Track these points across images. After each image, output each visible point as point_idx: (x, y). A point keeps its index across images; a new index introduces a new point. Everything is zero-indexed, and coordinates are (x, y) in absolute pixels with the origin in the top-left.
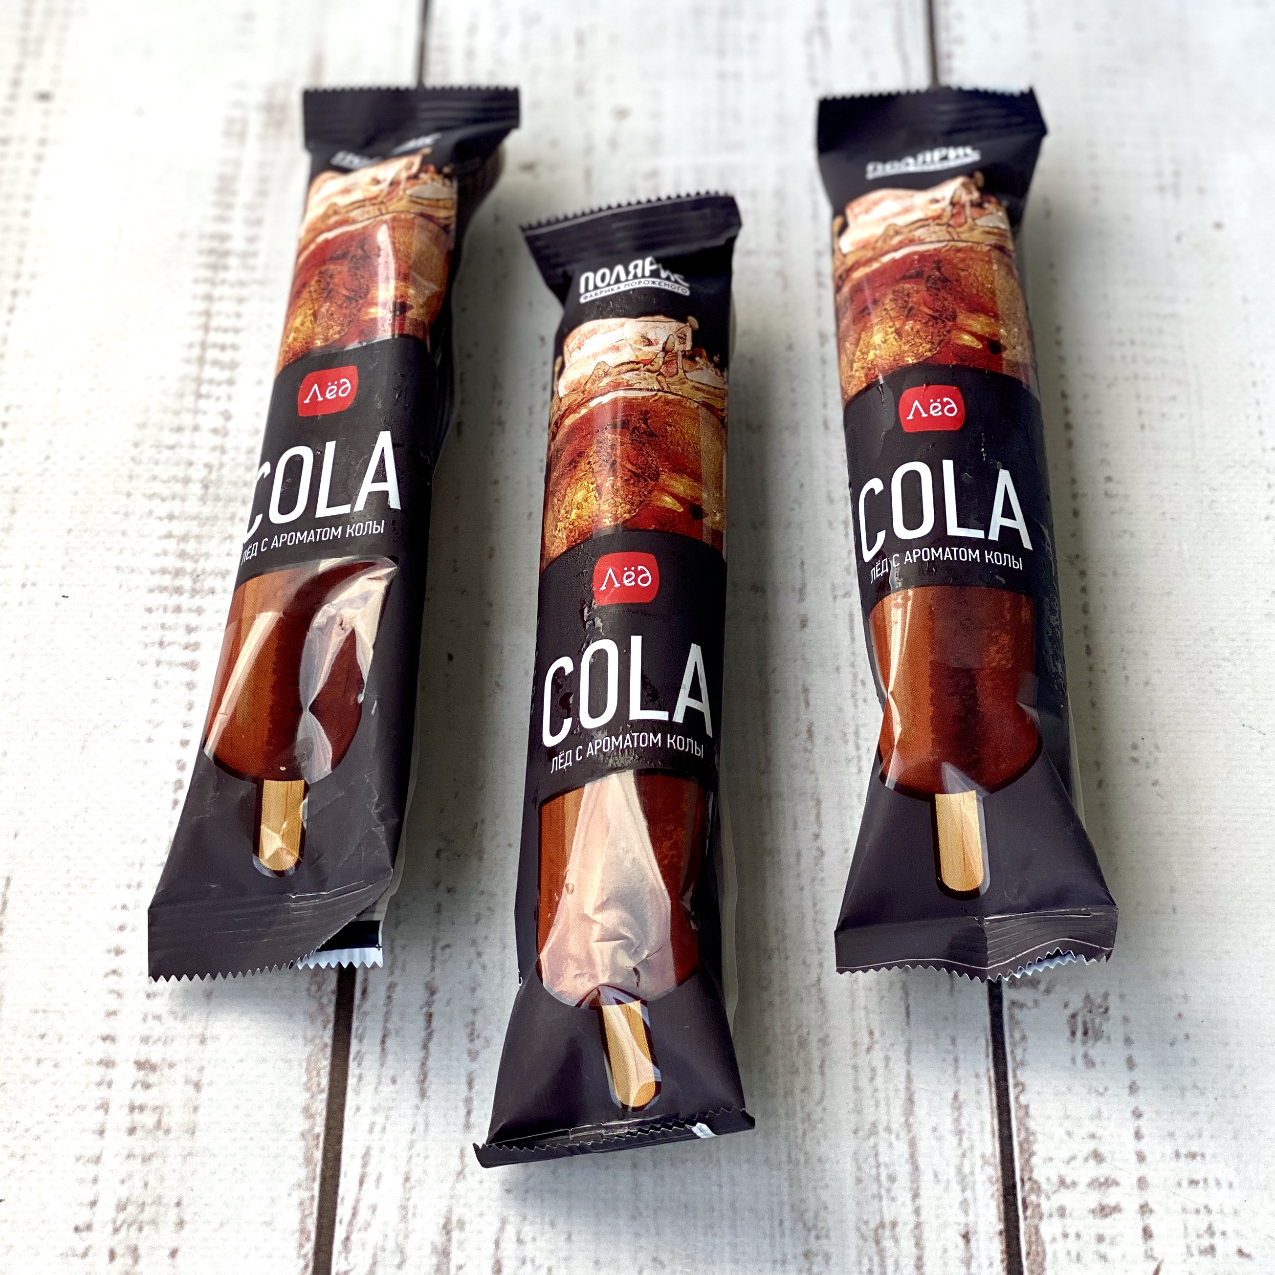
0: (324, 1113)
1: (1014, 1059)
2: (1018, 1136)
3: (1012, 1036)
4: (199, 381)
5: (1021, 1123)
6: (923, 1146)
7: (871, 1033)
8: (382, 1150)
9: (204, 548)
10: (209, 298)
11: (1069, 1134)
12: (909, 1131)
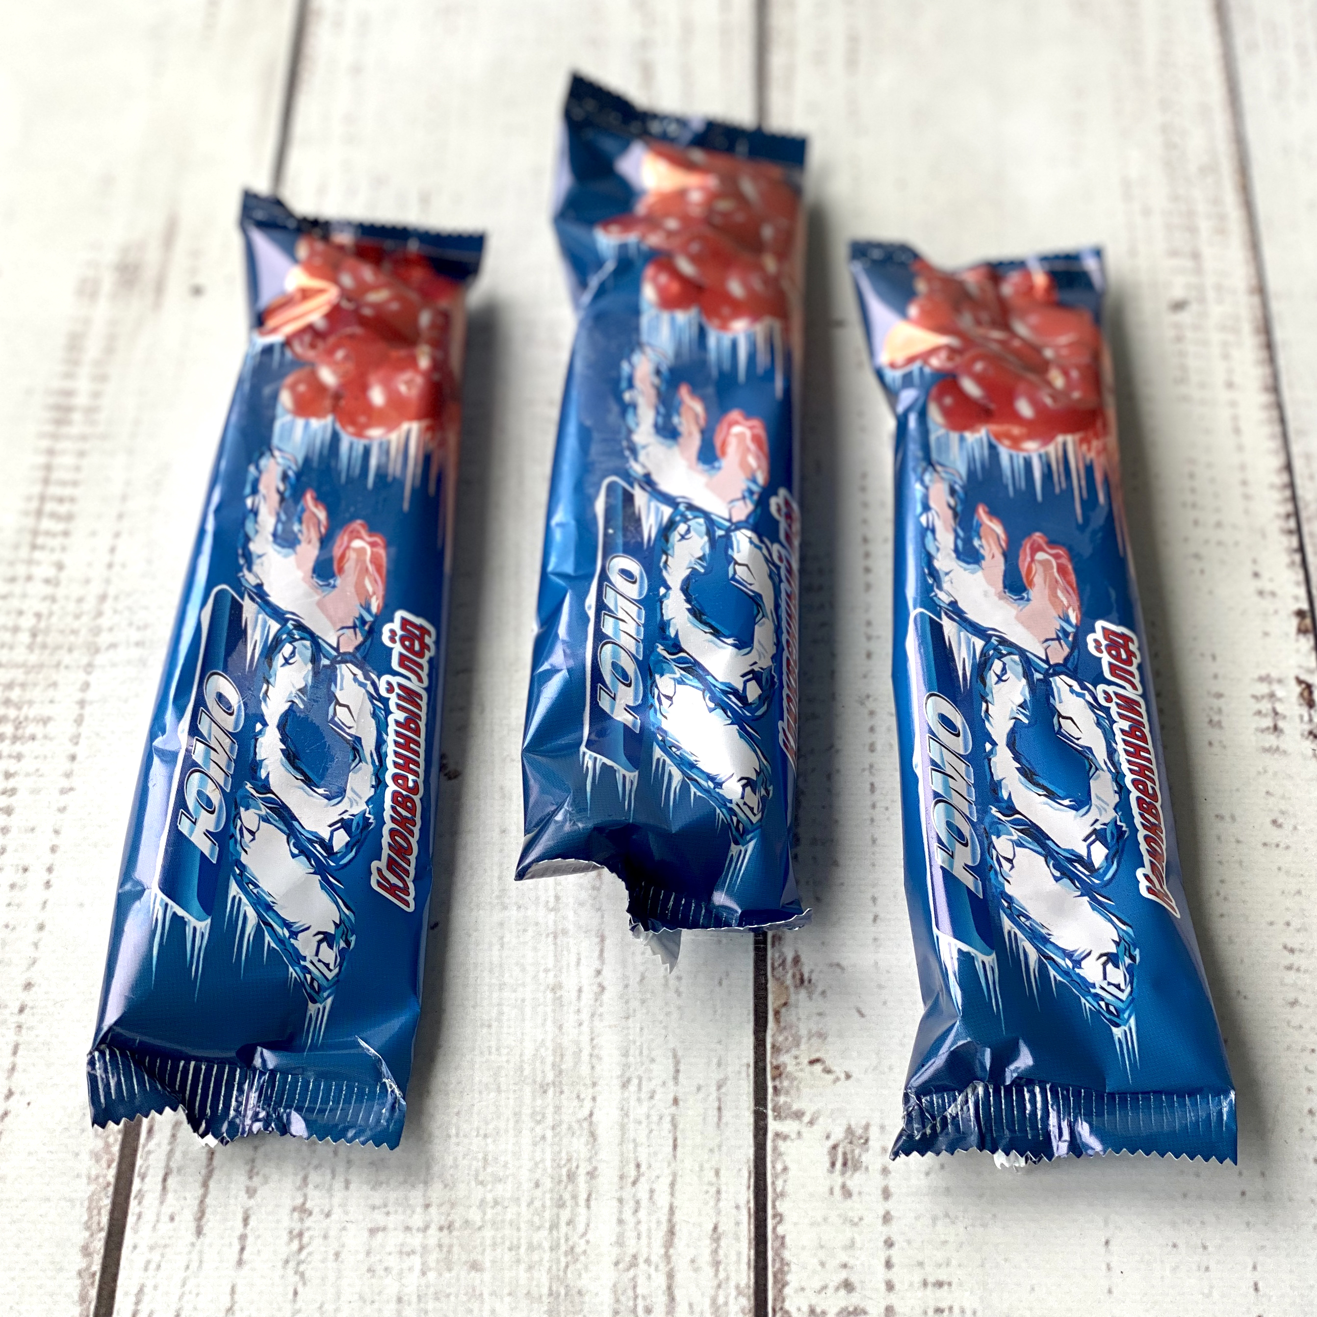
0: (102, 1251)
1: (774, 1190)
2: (773, 1266)
3: (774, 1167)
4: (35, 533)
5: (777, 1254)
6: (679, 1278)
7: (638, 1166)
8: (155, 1287)
9: (28, 695)
10: (51, 452)
11: (823, 1264)
12: (669, 1263)
